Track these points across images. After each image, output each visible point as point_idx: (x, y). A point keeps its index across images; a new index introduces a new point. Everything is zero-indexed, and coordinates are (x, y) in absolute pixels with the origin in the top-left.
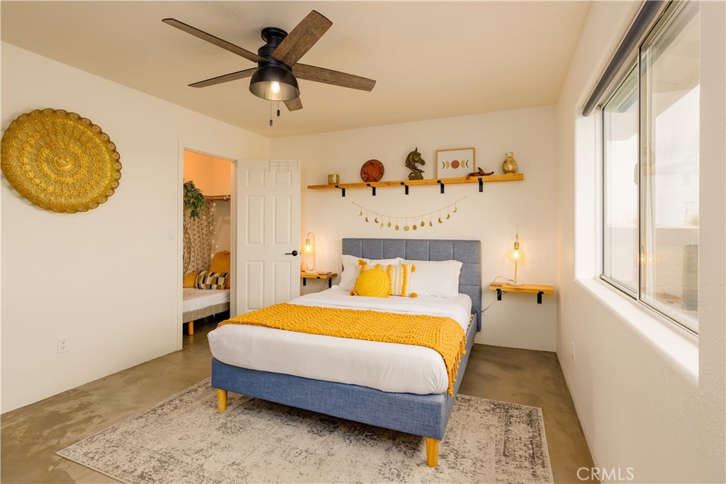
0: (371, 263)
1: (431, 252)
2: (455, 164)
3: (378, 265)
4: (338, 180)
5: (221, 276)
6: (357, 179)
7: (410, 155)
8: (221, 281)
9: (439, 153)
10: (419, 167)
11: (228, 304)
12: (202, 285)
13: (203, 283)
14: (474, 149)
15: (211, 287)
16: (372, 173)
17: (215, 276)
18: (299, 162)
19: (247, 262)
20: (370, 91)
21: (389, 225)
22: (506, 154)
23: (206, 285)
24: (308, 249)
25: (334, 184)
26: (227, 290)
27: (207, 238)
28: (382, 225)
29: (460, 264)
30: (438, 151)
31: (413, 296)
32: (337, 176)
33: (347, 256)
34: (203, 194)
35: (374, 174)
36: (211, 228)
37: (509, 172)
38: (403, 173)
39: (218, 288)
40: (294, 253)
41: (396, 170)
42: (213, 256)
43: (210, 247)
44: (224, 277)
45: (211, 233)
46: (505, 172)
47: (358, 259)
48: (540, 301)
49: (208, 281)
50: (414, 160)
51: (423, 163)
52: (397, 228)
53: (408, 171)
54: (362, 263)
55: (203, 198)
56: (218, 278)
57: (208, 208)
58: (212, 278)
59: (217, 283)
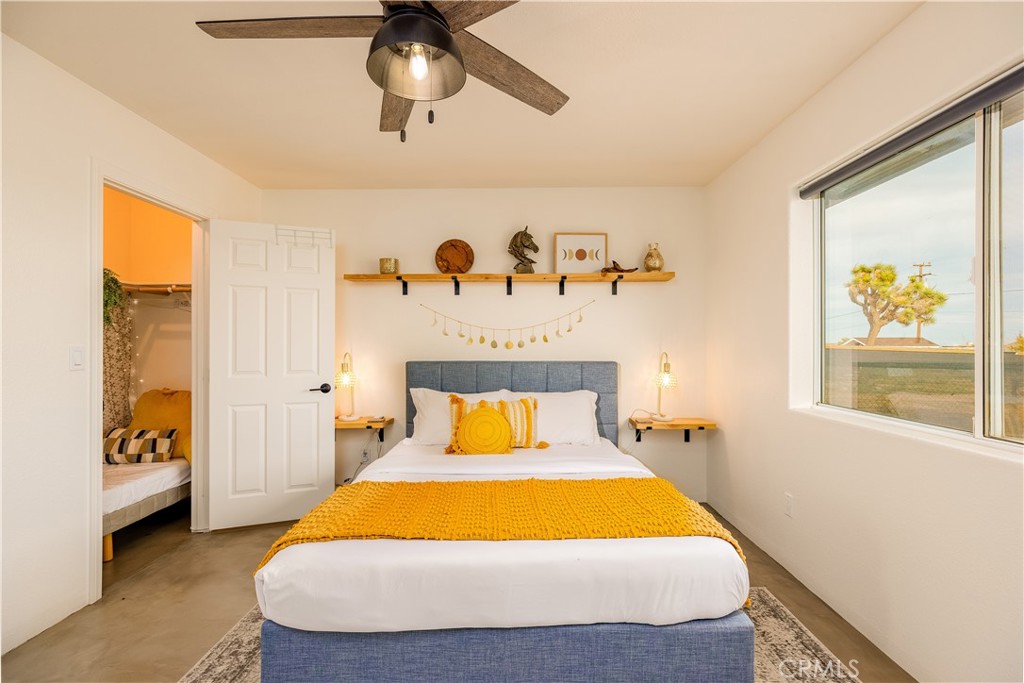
0: (471, 400)
1: (551, 380)
2: (581, 255)
3: (482, 402)
4: (396, 267)
5: (161, 436)
6: (429, 266)
7: (516, 236)
8: (163, 446)
9: (558, 236)
10: (530, 254)
11: (186, 488)
12: (117, 457)
13: (120, 451)
14: (606, 235)
15: (139, 459)
16: (454, 260)
17: (149, 436)
18: (334, 232)
19: (230, 409)
20: (550, 114)
21: (482, 340)
22: (650, 245)
23: (127, 456)
24: (345, 380)
25: (390, 274)
26: (181, 463)
27: (119, 365)
28: (471, 340)
29: (594, 396)
30: (556, 234)
31: (542, 446)
32: (396, 261)
33: (422, 389)
34: (121, 280)
35: (459, 262)
36: (129, 345)
37: (655, 269)
38: (505, 263)
39: (158, 459)
40: (325, 389)
41: (492, 258)
42: (133, 399)
43: (128, 383)
44: (169, 436)
45: (129, 355)
46: (649, 269)
47: (449, 394)
48: (687, 439)
49: (133, 447)
50: (521, 246)
51: (536, 249)
52: (494, 345)
53: (514, 261)
54: (455, 401)
55: (119, 287)
56: (155, 441)
57: (122, 309)
58: (141, 441)
59: (154, 450)
